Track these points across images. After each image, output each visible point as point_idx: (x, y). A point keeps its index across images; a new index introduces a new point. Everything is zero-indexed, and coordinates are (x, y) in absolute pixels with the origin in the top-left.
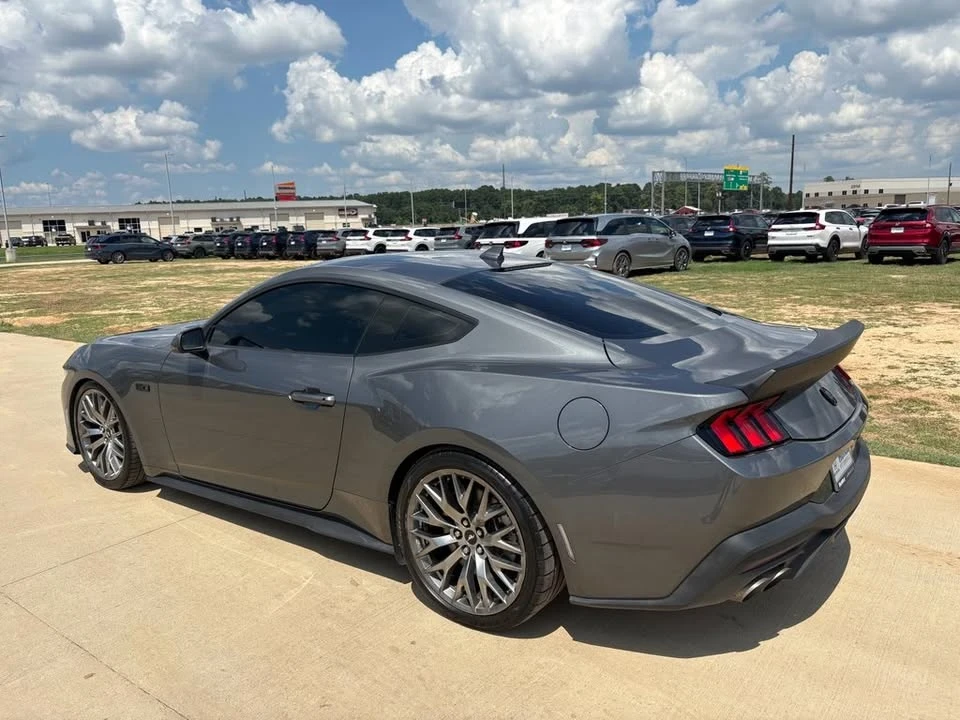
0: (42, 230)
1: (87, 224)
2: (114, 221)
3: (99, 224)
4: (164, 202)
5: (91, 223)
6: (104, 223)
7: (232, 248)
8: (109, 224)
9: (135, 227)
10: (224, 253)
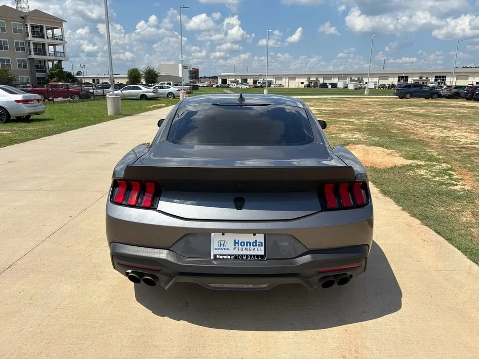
0: (397, 80)
1: (418, 78)
2: (432, 77)
3: (424, 78)
4: (471, 67)
5: (421, 78)
6: (427, 78)
7: (473, 94)
8: (429, 78)
9: (443, 80)
10: (467, 97)
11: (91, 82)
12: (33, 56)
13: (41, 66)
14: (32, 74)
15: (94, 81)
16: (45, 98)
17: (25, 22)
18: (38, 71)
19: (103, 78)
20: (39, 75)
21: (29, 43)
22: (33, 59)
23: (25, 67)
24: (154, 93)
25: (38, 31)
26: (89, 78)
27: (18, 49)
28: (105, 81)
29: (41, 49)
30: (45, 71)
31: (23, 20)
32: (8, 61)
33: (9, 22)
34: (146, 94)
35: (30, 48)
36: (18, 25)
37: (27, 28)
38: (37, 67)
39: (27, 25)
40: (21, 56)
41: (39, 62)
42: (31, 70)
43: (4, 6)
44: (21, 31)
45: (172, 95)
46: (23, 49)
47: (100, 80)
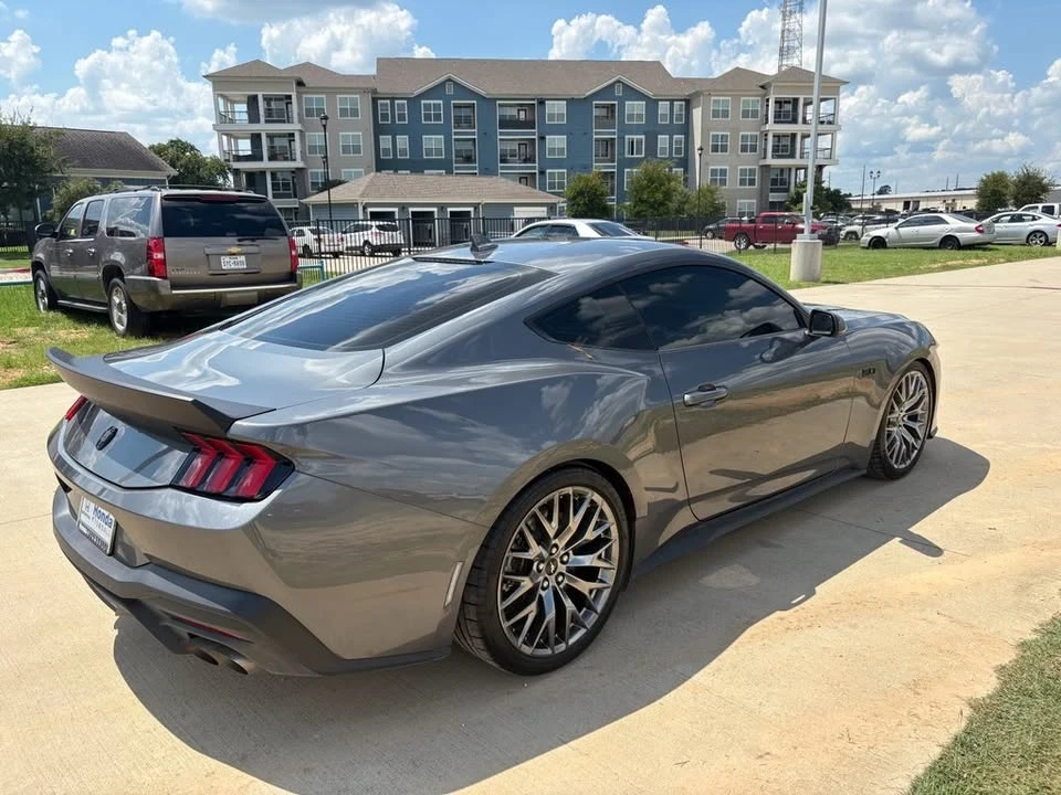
11: (899, 207)
12: (770, 161)
13: (781, 180)
14: (761, 195)
15: (907, 205)
16: (749, 243)
17: (765, 95)
18: (772, 190)
19: (927, 198)
20: (774, 197)
21: (766, 135)
22: (769, 166)
23: (752, 182)
24: (981, 232)
25: (788, 111)
26: (897, 200)
27: (744, 149)
28: (930, 205)
29: (786, 146)
30: (787, 190)
31: (762, 92)
32: (723, 172)
33: (736, 98)
34: (957, 235)
35: (766, 145)
36: (752, 101)
37: (768, 106)
38: (774, 182)
39: (768, 100)
40: (749, 162)
41: (779, 171)
42: (762, 189)
43: (737, 70)
44: (755, 114)
45: (1043, 239)
46: (754, 149)
47: (921, 203)
